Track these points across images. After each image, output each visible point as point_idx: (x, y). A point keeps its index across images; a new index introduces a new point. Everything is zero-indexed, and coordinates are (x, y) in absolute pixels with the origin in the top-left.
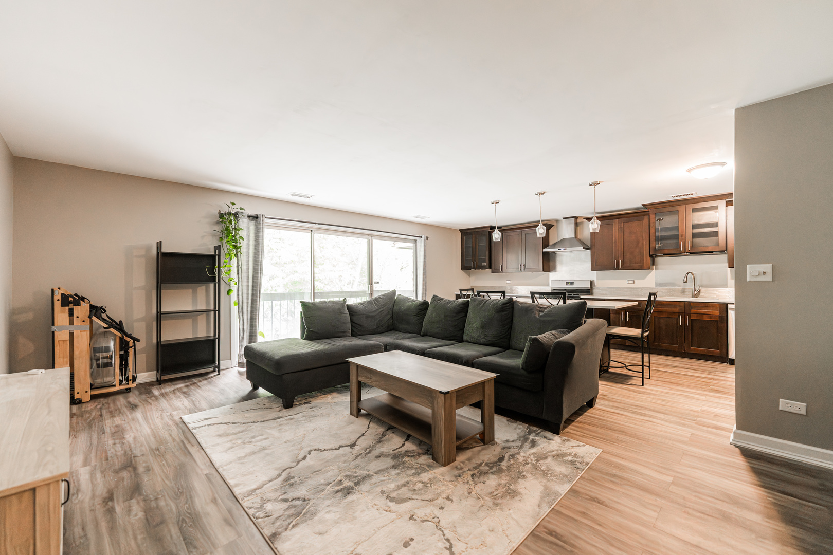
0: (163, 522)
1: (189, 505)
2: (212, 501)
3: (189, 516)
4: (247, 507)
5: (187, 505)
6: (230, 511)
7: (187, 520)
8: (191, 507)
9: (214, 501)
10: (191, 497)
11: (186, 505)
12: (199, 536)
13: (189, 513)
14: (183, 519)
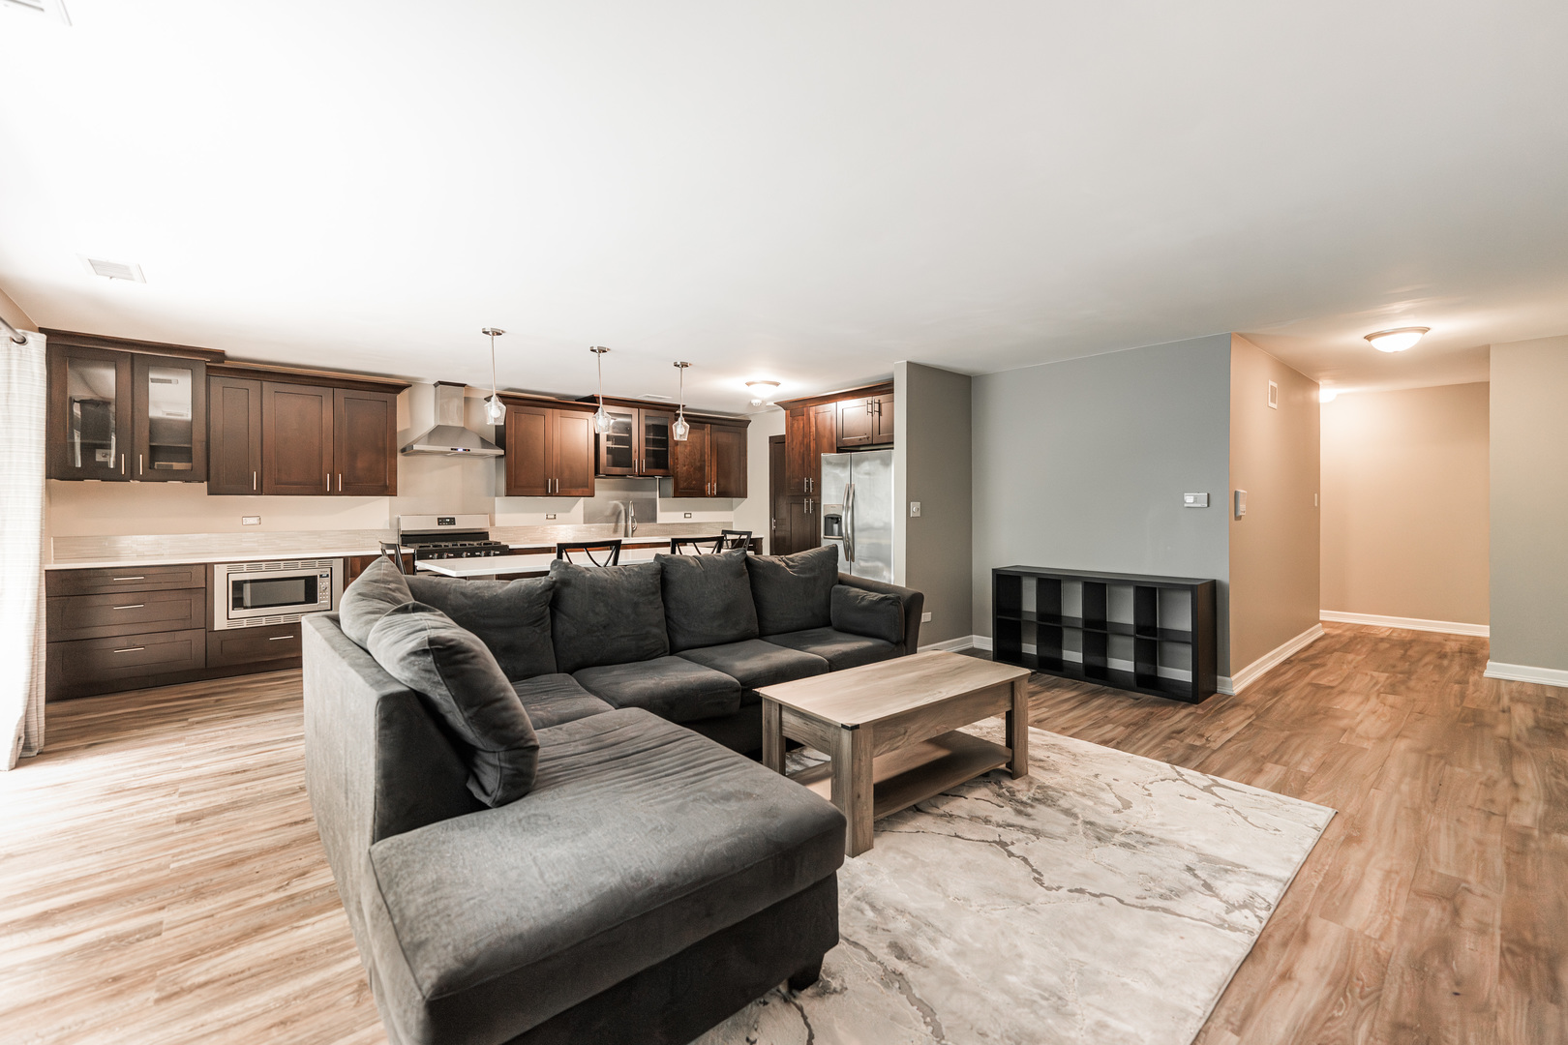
0: (1399, 1027)
1: (1333, 1009)
2: (1290, 978)
3: (1348, 994)
4: (1261, 922)
5: (1335, 1012)
6: (1285, 944)
7: (1358, 990)
8: (1332, 1002)
9: (1286, 976)
10: (1314, 1019)
11: (1336, 1015)
12: (1359, 957)
13: (1345, 997)
14: (1362, 998)
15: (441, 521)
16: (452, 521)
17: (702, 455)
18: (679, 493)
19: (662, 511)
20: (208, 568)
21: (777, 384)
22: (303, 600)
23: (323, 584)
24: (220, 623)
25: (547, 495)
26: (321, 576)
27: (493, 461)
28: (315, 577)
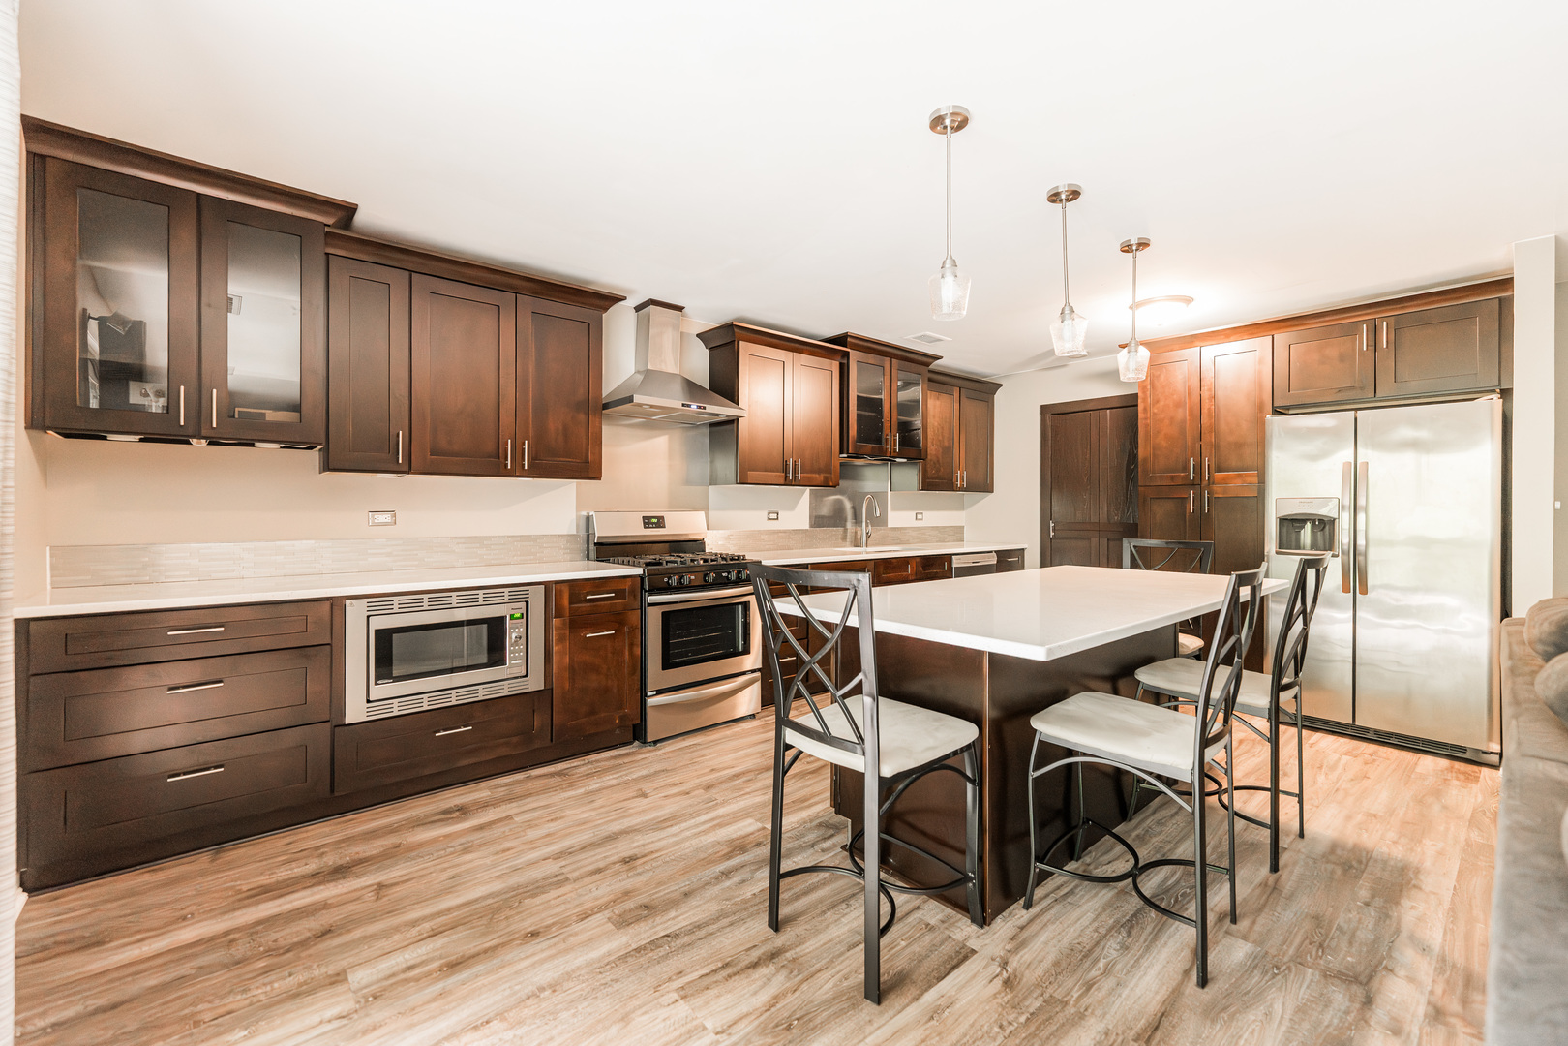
15: (647, 522)
16: (660, 523)
17: (951, 430)
18: (929, 484)
19: (893, 509)
20: (335, 605)
21: (1188, 300)
22: (485, 661)
23: (513, 633)
24: (355, 711)
25: (787, 483)
26: (512, 616)
27: (707, 431)
28: (502, 619)
